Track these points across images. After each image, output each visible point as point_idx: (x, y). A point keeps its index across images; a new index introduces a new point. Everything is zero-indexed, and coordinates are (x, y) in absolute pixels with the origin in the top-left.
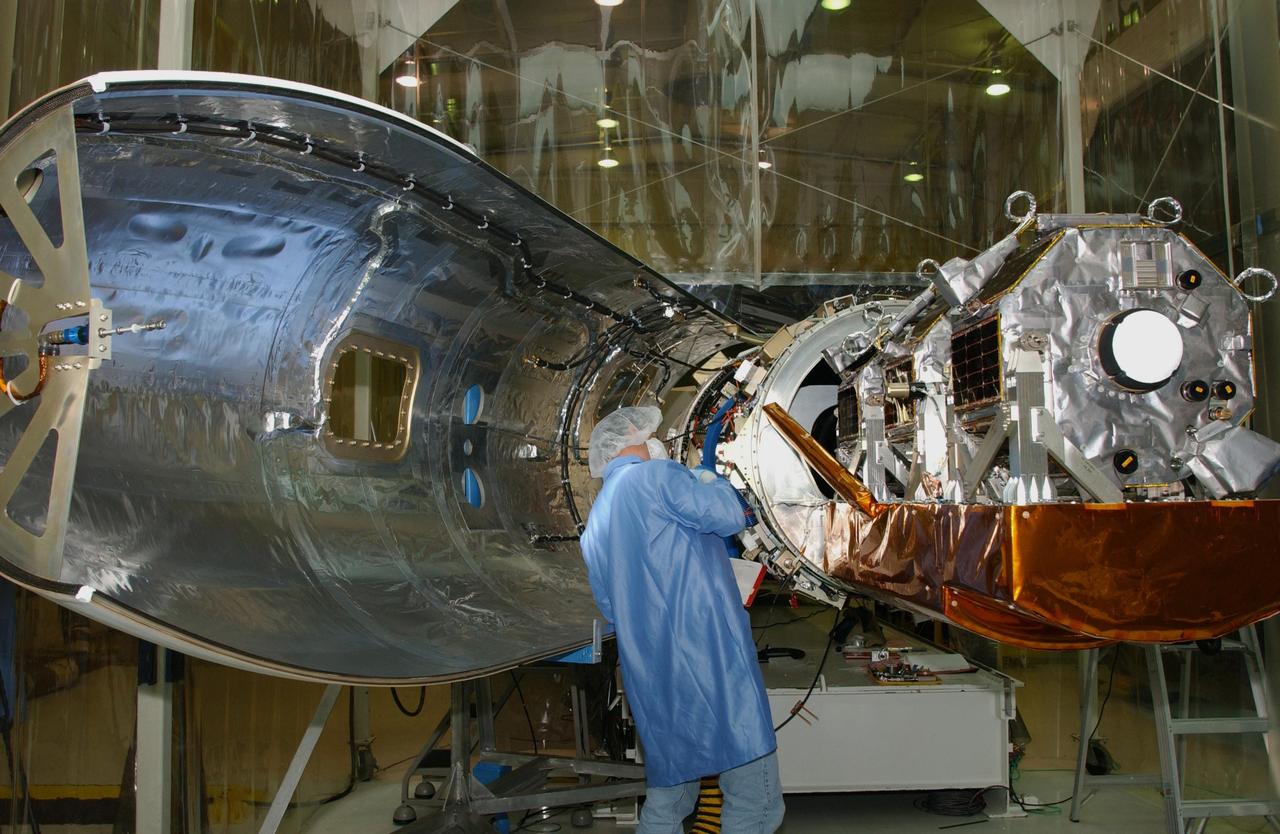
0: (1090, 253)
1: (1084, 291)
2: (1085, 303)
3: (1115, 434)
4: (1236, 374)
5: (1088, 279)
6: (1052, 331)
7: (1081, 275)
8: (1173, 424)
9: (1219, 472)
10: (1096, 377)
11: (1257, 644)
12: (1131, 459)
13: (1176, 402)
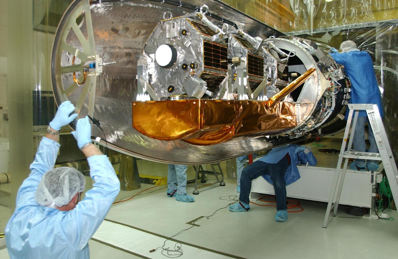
12: (171, 88)
13: (182, 70)
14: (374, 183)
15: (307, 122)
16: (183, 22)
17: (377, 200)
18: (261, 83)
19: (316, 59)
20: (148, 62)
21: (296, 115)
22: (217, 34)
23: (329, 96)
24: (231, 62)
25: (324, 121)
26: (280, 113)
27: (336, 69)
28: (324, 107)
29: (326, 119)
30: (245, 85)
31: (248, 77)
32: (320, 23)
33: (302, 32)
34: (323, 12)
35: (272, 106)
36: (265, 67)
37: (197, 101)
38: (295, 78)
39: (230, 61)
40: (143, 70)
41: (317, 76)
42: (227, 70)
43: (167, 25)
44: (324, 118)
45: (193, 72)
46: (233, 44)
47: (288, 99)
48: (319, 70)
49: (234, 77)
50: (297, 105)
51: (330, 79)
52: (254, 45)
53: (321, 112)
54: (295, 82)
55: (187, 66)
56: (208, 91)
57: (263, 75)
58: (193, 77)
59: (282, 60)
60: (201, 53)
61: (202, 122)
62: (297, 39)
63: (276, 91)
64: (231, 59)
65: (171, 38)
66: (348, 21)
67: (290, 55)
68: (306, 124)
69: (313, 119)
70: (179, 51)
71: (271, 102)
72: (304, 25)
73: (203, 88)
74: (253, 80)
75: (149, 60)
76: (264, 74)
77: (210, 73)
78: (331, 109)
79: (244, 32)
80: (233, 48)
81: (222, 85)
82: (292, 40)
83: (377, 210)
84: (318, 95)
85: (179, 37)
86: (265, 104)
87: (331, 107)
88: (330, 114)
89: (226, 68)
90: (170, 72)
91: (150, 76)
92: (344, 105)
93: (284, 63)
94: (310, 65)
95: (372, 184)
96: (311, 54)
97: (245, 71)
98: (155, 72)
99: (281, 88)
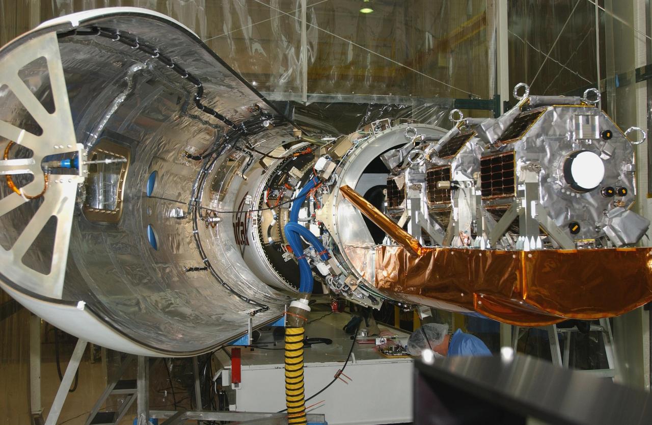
0: (559, 120)
1: (556, 140)
2: (556, 145)
3: (569, 214)
4: (627, 183)
5: (558, 133)
6: (540, 160)
7: (555, 131)
8: (597, 209)
9: (619, 233)
10: (561, 184)
11: (609, 327)
12: (577, 227)
13: (599, 197)
60: (632, 171)
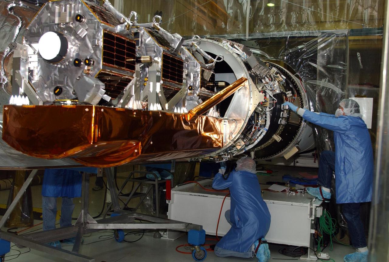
12: (58, 90)
13: (74, 67)
14: (313, 218)
15: (236, 143)
16: (78, 4)
17: (316, 237)
18: (179, 91)
19: (249, 68)
20: (28, 54)
21: (223, 134)
22: (123, 24)
23: (262, 112)
24: (140, 62)
25: (256, 142)
26: (203, 130)
27: (272, 81)
28: (257, 125)
29: (259, 140)
30: (158, 92)
31: (162, 82)
32: (257, 26)
33: (236, 36)
34: (260, 14)
35: (192, 120)
36: (185, 72)
37: (91, 108)
38: (222, 88)
39: (138, 61)
40: (22, 64)
41: (248, 87)
42: (134, 71)
43: (56, 7)
44: (256, 138)
45: (88, 70)
46: (145, 40)
47: (213, 113)
48: (250, 80)
49: (145, 81)
50: (224, 122)
51: (265, 92)
52: (172, 44)
53: (253, 131)
54: (222, 92)
55: (80, 62)
56: (106, 95)
57: (181, 81)
58: (87, 76)
59: (207, 65)
60: (99, 46)
61: (97, 136)
62: (227, 42)
63: (198, 102)
64: (140, 58)
65: (61, 24)
66: (288, 27)
67: (217, 59)
68: (234, 144)
69: (243, 139)
70: (70, 41)
71: (191, 115)
72: (239, 28)
73: (100, 92)
74: (169, 86)
75: (30, 51)
76: (184, 81)
77: (111, 73)
78: (265, 128)
79: (160, 26)
80: (145, 45)
81: (127, 90)
82: (221, 43)
83: (316, 249)
84: (249, 110)
85: (72, 24)
86: (184, 118)
87: (265, 125)
88: (264, 134)
89: (133, 68)
90: (57, 69)
91: (31, 72)
92: (282, 124)
93: (210, 69)
94: (241, 73)
95: (311, 219)
96: (242, 61)
97: (159, 74)
98: (37, 67)
99: (204, 98)
